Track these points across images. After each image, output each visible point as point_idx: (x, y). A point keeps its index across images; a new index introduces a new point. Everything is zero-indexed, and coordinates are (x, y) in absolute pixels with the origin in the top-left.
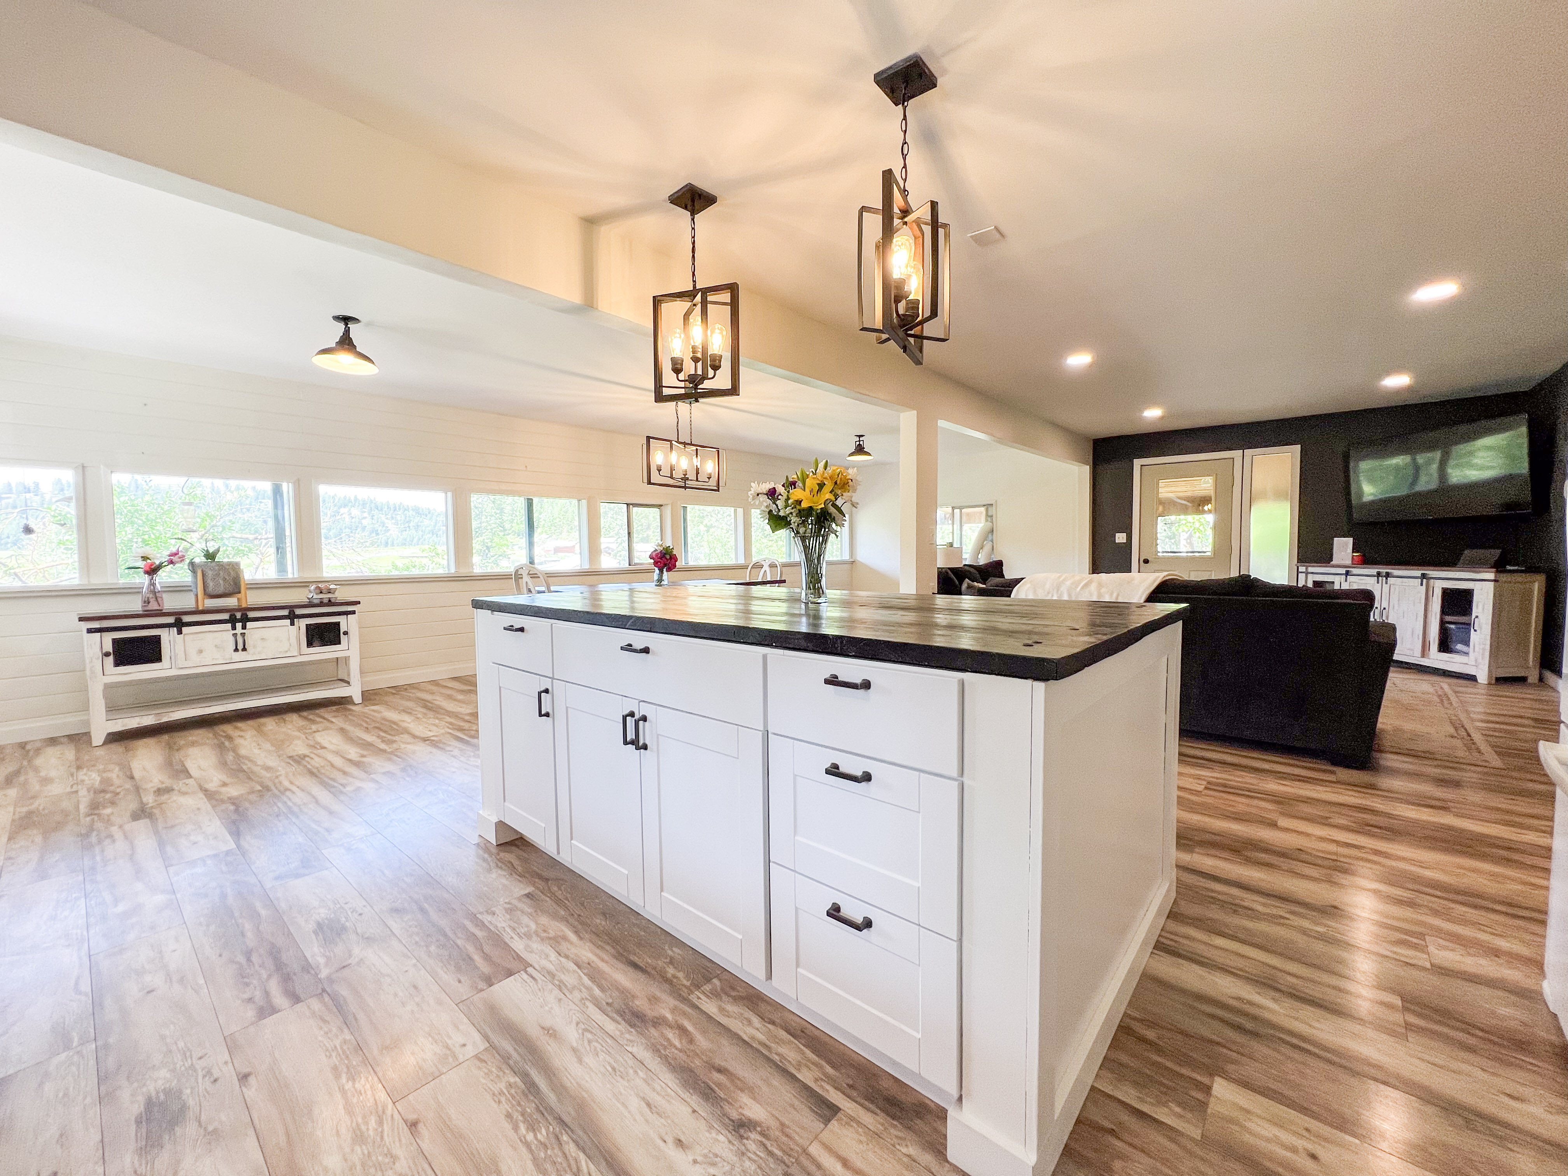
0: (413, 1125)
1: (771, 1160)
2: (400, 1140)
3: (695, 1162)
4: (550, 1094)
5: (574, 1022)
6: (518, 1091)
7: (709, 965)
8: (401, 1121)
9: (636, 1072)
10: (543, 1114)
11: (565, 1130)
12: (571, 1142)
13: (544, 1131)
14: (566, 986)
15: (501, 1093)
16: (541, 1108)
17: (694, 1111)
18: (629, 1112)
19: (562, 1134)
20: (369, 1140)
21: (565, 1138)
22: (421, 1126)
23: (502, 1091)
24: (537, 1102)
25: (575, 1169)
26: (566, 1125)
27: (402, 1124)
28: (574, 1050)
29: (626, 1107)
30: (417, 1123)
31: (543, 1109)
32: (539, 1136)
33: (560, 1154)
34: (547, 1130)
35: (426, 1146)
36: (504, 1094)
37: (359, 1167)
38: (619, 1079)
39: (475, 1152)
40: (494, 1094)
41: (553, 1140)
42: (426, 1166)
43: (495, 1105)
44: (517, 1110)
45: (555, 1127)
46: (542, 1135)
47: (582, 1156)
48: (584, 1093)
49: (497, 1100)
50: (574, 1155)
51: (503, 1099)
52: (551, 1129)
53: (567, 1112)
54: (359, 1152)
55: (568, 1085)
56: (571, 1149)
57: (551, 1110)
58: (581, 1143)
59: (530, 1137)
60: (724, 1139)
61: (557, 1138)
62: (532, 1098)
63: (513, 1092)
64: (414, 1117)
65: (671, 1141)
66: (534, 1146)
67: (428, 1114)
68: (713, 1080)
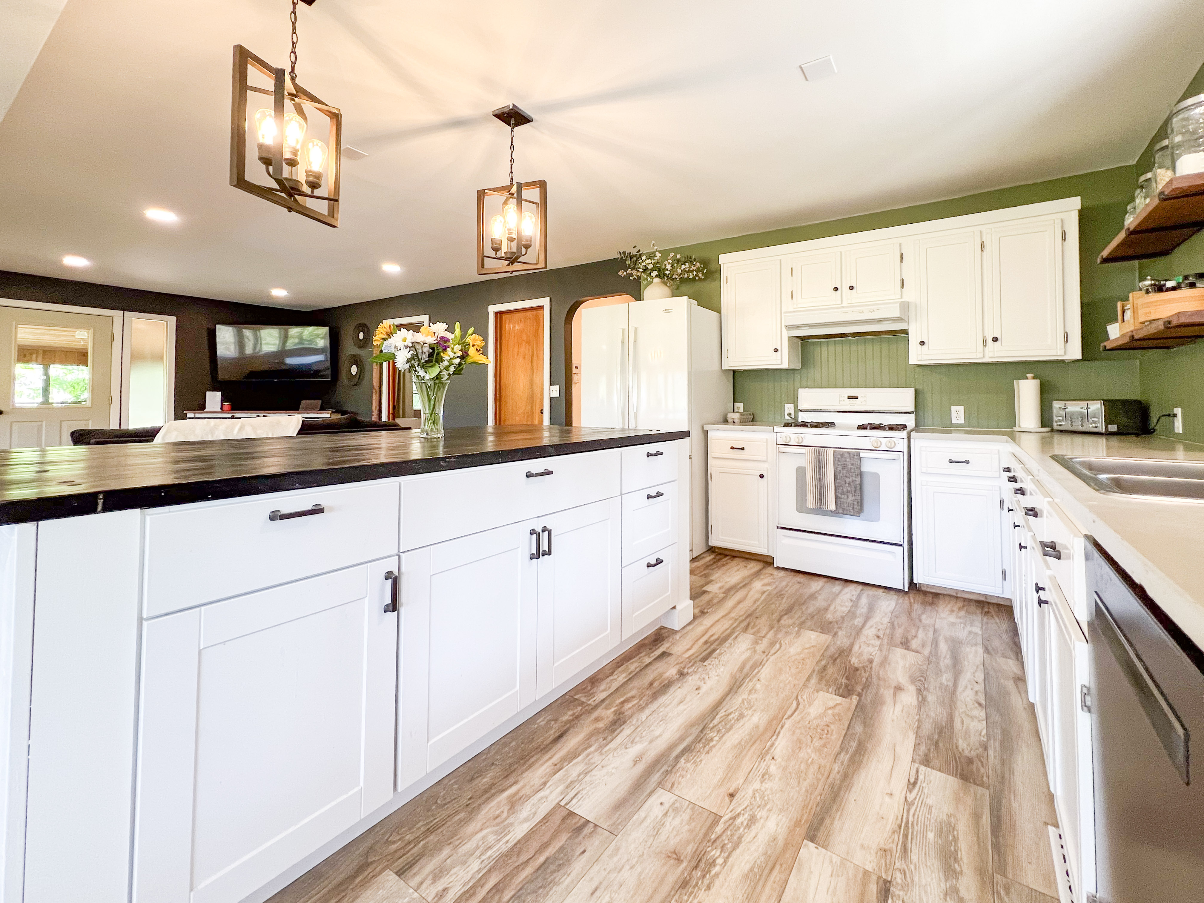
0: (732, 795)
1: (695, 665)
2: (744, 796)
3: (705, 683)
4: (688, 740)
5: (626, 750)
6: (690, 755)
7: (559, 701)
8: (733, 804)
9: (662, 712)
14: (586, 769)
16: (698, 740)
17: (679, 687)
18: (688, 708)
20: (751, 813)
22: (731, 791)
26: (705, 727)
27: (734, 801)
28: (650, 742)
29: (685, 710)
30: (730, 794)
31: (698, 739)
32: (714, 735)
34: (708, 734)
35: (741, 781)
37: (768, 807)
38: (668, 717)
42: (751, 774)
43: (704, 762)
45: (707, 731)
51: (698, 760)
53: (695, 731)
54: (760, 813)
56: (715, 722)
57: (698, 736)
58: (712, 718)
60: (690, 678)
61: (711, 729)
62: (693, 747)
63: (692, 758)
64: (727, 799)
65: (697, 692)
66: (721, 735)
67: (723, 791)
68: (658, 686)
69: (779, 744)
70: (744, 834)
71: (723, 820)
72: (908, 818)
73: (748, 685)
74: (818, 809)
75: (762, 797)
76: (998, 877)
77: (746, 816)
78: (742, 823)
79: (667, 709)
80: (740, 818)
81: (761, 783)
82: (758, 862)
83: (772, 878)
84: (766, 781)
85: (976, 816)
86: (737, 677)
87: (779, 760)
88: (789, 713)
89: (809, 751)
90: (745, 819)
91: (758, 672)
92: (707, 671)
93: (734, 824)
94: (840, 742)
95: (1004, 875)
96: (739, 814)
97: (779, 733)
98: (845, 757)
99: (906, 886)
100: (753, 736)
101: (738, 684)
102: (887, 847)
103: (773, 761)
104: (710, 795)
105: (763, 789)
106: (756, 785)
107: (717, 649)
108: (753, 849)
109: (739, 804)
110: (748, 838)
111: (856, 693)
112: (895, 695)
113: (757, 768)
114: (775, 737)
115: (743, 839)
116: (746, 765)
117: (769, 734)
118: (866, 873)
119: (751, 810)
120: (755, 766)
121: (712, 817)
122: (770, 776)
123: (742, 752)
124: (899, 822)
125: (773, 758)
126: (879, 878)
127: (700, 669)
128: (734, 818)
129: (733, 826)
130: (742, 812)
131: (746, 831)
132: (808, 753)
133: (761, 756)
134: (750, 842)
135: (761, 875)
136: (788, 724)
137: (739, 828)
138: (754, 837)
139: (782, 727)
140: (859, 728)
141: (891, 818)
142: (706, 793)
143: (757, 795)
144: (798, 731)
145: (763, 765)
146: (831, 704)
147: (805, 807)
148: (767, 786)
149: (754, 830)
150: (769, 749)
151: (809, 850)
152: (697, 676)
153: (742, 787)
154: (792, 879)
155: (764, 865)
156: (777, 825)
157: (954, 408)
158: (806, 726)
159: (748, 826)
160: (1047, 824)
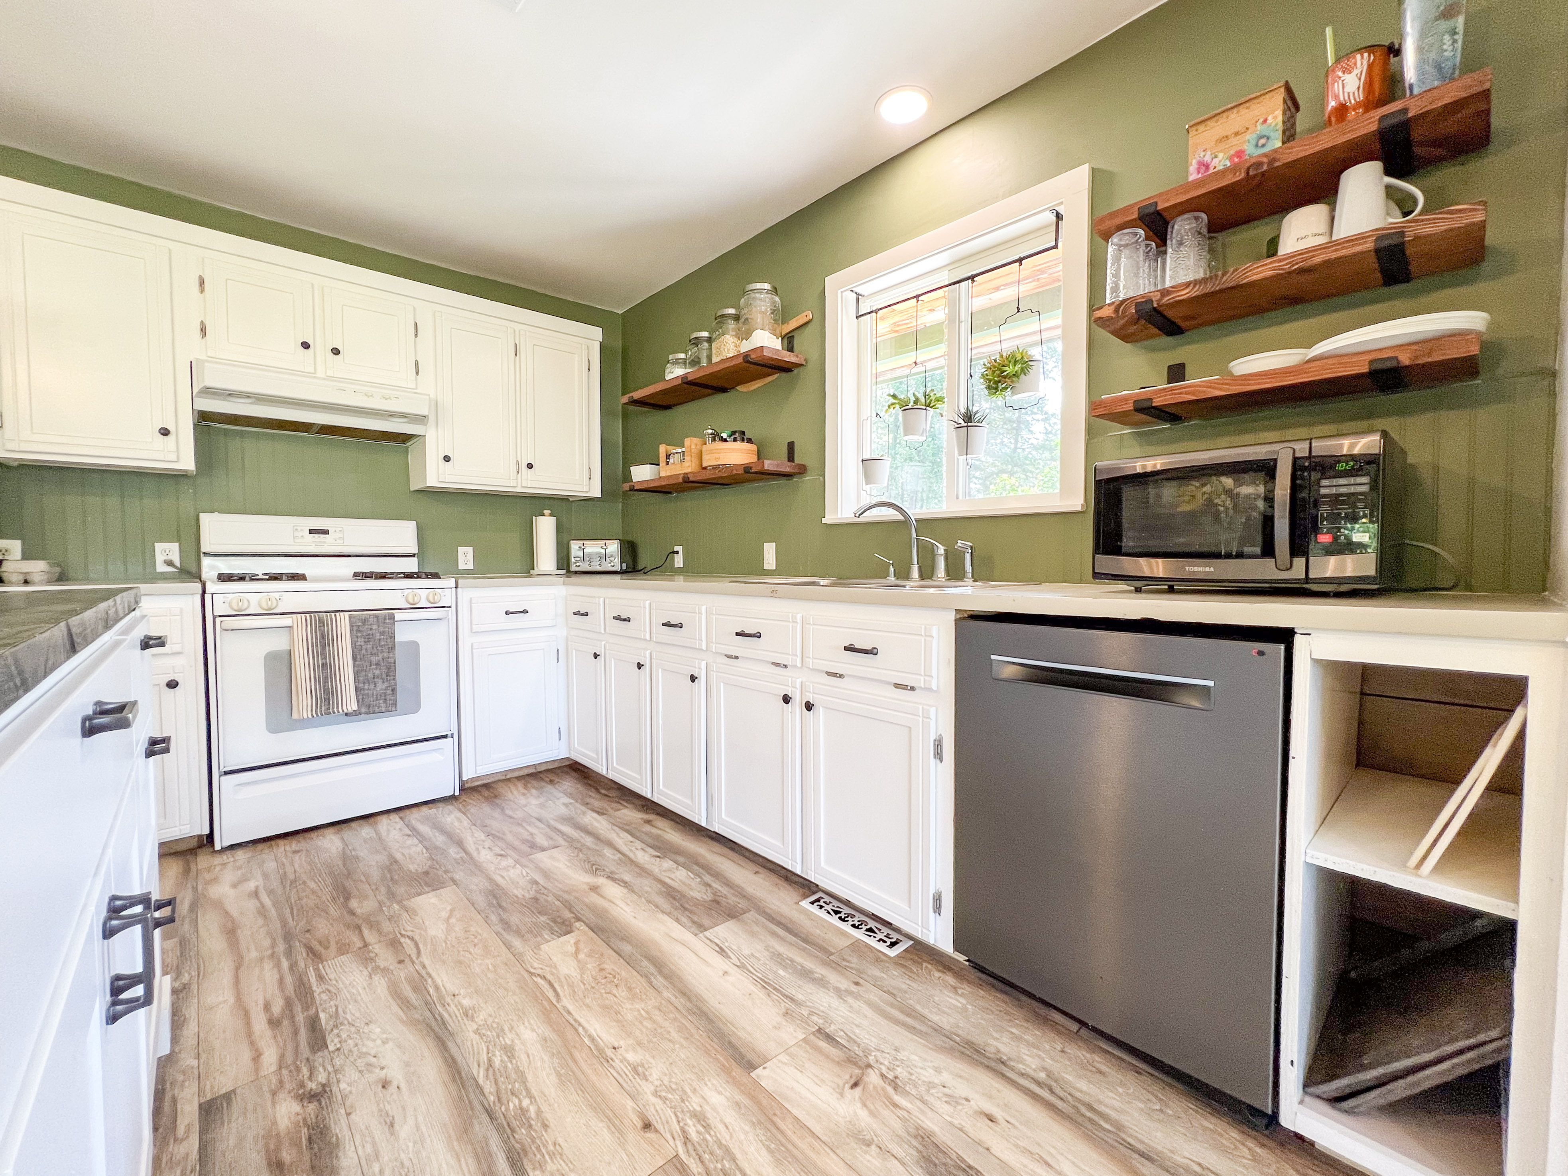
0: (647, 1126)
1: (316, 1064)
2: (657, 1111)
3: (382, 1069)
4: (495, 1148)
6: (531, 1155)
8: (662, 1131)
10: (509, 1126)
11: (489, 1105)
12: (487, 1094)
13: (511, 1105)
15: (552, 1155)
16: (509, 1131)
17: (348, 1114)
18: (416, 1119)
19: (494, 1102)
21: (492, 1098)
22: (639, 1124)
23: (551, 1158)
24: (512, 1138)
25: (491, 1072)
26: (487, 1110)
27: (659, 1127)
29: (418, 1127)
30: (644, 1128)
31: (506, 1131)
32: (517, 1101)
33: (500, 1084)
34: (507, 1109)
35: (630, 1103)
36: (548, 1153)
37: (688, 1090)
38: (406, 1164)
39: (580, 1092)
40: (561, 1155)
41: (504, 1097)
42: (624, 1085)
43: (560, 1141)
44: (536, 1131)
45: (499, 1110)
46: (513, 1105)
47: (481, 1081)
48: (457, 1148)
49: (557, 1147)
50: (488, 1082)
51: (551, 1147)
52: (503, 1109)
53: (483, 1127)
55: (470, 1161)
56: (488, 1087)
57: (500, 1129)
58: (477, 1090)
59: (526, 1102)
60: (343, 1086)
61: (499, 1100)
62: (517, 1146)
63: (538, 1156)
64: (650, 1135)
65: (392, 1089)
66: (524, 1093)
67: (634, 1136)
68: (300, 1152)
69: (595, 1030)
70: (716, 1136)
71: (683, 1156)
72: (758, 977)
73: (451, 1013)
74: (715, 1039)
75: (671, 1090)
76: (832, 957)
77: (689, 1121)
78: (698, 1132)
79: (385, 1158)
80: (690, 1131)
81: (647, 1080)
82: (763, 1138)
83: (789, 1133)
84: (647, 1073)
85: (774, 934)
86: (421, 1018)
87: (622, 1043)
88: (550, 994)
89: (628, 1006)
90: (694, 1125)
91: (437, 988)
92: (356, 1053)
93: (696, 1144)
94: (635, 974)
95: (832, 954)
96: (684, 1131)
97: (575, 1020)
98: (659, 981)
99: (827, 1019)
100: (559, 1052)
101: (433, 1023)
102: (784, 1010)
103: (619, 1051)
104: (630, 1156)
105: (657, 1083)
106: (647, 1088)
107: (317, 1015)
108: (742, 1137)
109: (667, 1123)
110: (725, 1137)
111: (573, 920)
112: (599, 895)
113: (619, 1074)
114: (580, 1029)
115: (724, 1142)
116: (608, 1086)
117: (570, 1033)
118: (804, 1040)
119: (683, 1111)
120: (615, 1074)
121: (669, 1168)
122: (642, 1065)
123: (577, 1079)
124: (759, 986)
125: (614, 1048)
126: (813, 1033)
127: (338, 1062)
128: (687, 1140)
129: (697, 1146)
130: (681, 1124)
131: (712, 1133)
132: (631, 1009)
133: (602, 1060)
134: (731, 1136)
135: (782, 1145)
136: (567, 1002)
137: (705, 1140)
138: (727, 1127)
139: (569, 1013)
140: (627, 948)
141: (753, 988)
142: (622, 1160)
143: (663, 1094)
144: (588, 1001)
145: (617, 1063)
146: (571, 949)
147: (707, 1052)
148: (655, 1076)
149: (713, 1120)
150: (596, 1046)
151: (764, 1076)
152: (350, 1074)
153: (641, 1106)
154: (795, 1112)
155: (769, 1134)
156: (720, 1093)
157: (461, 550)
158: (586, 989)
159: (707, 1127)
160: (797, 903)
